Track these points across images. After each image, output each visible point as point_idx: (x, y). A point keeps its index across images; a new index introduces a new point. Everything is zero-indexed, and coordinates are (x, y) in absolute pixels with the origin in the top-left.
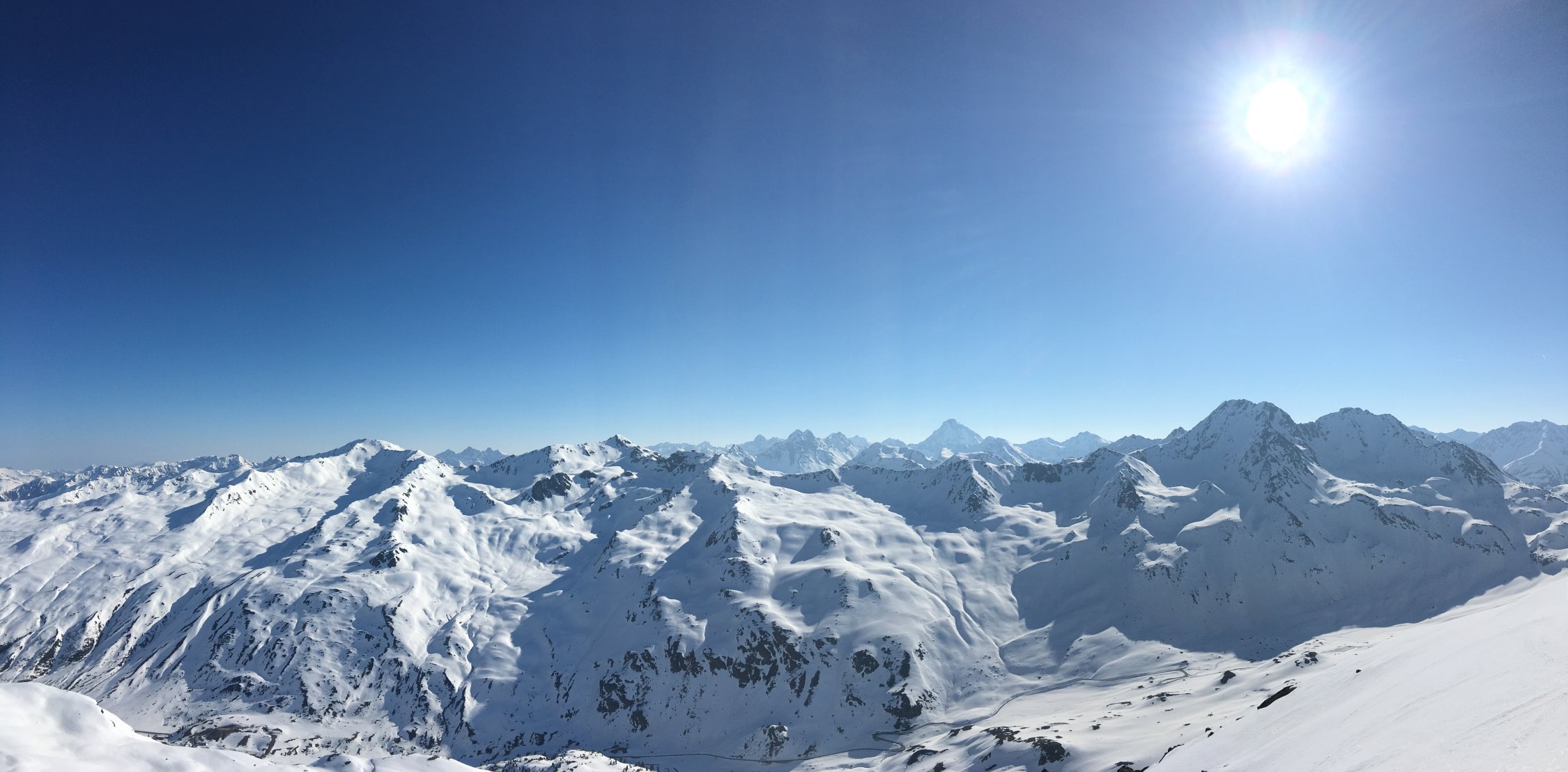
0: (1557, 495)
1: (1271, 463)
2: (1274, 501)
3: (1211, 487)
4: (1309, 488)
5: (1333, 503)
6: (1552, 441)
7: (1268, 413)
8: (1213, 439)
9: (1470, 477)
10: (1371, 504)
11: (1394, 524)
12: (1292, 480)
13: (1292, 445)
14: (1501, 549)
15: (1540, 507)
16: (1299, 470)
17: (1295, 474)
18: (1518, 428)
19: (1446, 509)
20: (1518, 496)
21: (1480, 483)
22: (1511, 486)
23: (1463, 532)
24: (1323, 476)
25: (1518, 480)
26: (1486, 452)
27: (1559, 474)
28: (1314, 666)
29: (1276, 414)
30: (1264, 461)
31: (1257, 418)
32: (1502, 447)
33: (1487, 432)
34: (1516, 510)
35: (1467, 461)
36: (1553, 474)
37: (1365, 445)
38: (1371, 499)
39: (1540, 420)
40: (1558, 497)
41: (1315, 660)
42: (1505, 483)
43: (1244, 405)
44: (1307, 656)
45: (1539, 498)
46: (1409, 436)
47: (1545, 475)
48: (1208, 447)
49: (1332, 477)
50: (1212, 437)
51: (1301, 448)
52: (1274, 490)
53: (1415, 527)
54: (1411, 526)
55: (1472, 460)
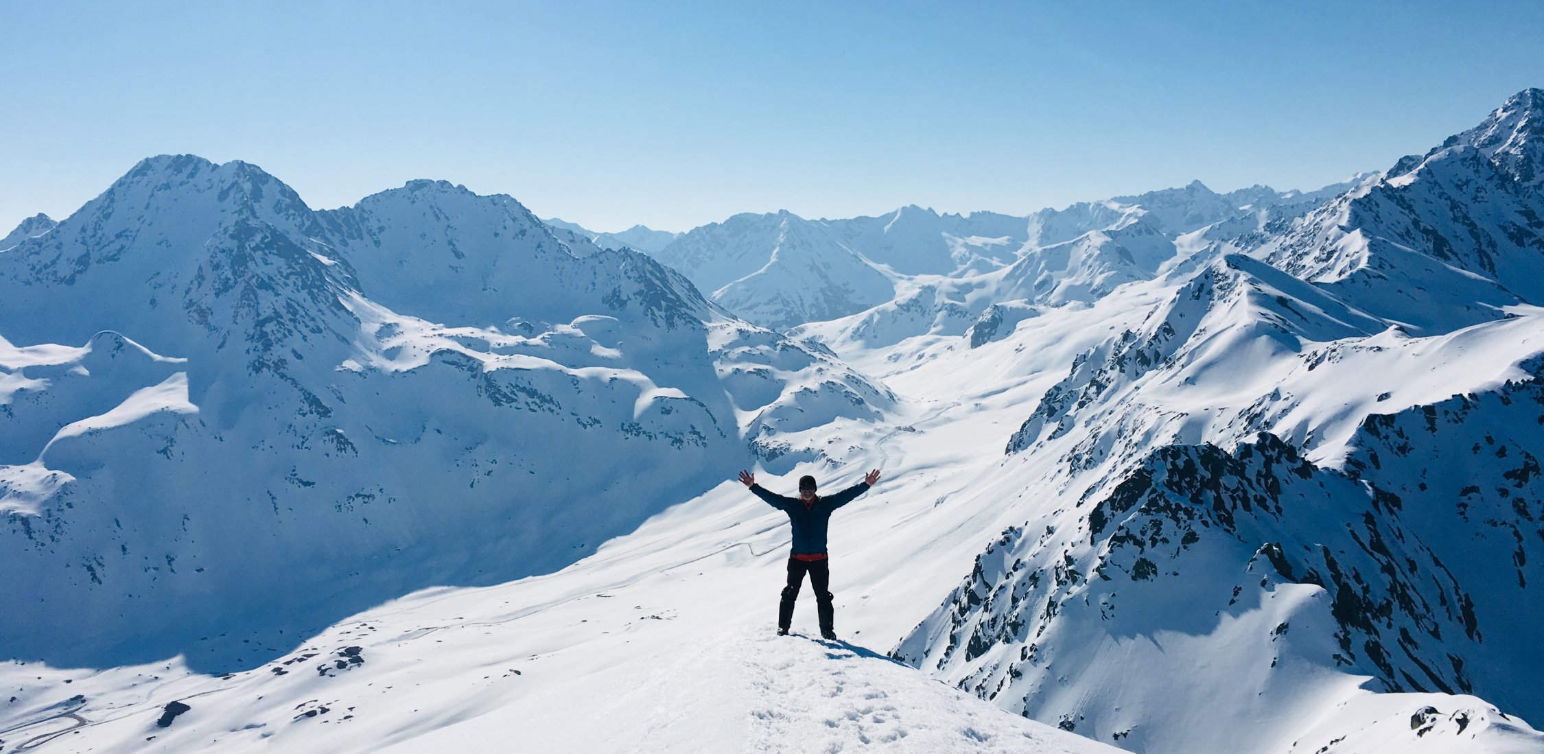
0: (796, 341)
1: (258, 291)
2: (269, 367)
3: (120, 345)
4: (344, 339)
5: (393, 370)
6: (794, 247)
7: (247, 186)
8: (122, 241)
9: (653, 314)
10: (471, 369)
11: (514, 404)
12: (307, 326)
13: (303, 254)
14: (701, 437)
15: (769, 363)
16: (321, 306)
17: (313, 312)
18: (740, 223)
19: (608, 373)
20: (733, 345)
21: (671, 324)
22: (722, 328)
23: (638, 411)
24: (371, 317)
25: (735, 318)
26: (683, 268)
27: (802, 305)
28: (356, 671)
29: (265, 189)
30: (240, 287)
31: (223, 195)
32: (712, 258)
33: (687, 232)
34: (729, 369)
35: (650, 285)
36: (792, 305)
37: (459, 255)
38: (469, 358)
39: (776, 211)
40: (798, 344)
41: (359, 661)
42: (710, 321)
43: (191, 167)
44: (342, 655)
45: (767, 348)
46: (545, 239)
47: (779, 307)
48: (114, 258)
49: (391, 317)
50: (118, 236)
51: (324, 260)
52: (267, 346)
53: (553, 407)
54: (546, 406)
55: (657, 282)
